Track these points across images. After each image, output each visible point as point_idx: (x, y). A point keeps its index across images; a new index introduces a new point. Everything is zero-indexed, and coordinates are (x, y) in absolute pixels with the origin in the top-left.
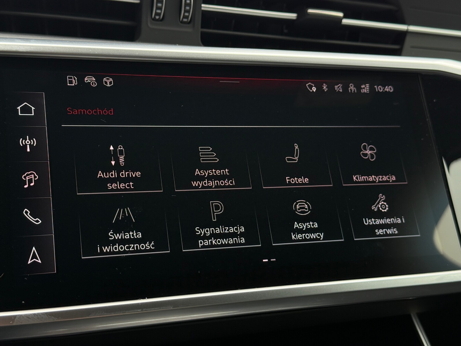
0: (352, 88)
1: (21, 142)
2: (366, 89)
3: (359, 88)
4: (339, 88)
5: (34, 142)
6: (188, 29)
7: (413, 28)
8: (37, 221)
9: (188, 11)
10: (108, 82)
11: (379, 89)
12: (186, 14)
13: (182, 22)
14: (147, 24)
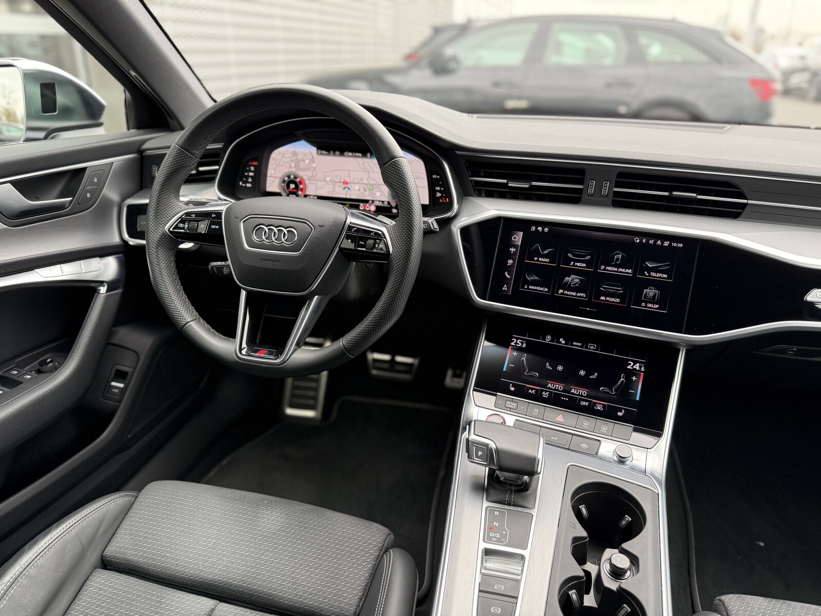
0: (659, 242)
1: (511, 249)
2: (666, 244)
3: (663, 243)
4: (651, 242)
5: (514, 250)
6: (605, 199)
7: (750, 202)
8: (508, 277)
9: (605, 192)
10: (546, 230)
11: (674, 245)
12: (605, 191)
13: (602, 196)
14: (584, 196)
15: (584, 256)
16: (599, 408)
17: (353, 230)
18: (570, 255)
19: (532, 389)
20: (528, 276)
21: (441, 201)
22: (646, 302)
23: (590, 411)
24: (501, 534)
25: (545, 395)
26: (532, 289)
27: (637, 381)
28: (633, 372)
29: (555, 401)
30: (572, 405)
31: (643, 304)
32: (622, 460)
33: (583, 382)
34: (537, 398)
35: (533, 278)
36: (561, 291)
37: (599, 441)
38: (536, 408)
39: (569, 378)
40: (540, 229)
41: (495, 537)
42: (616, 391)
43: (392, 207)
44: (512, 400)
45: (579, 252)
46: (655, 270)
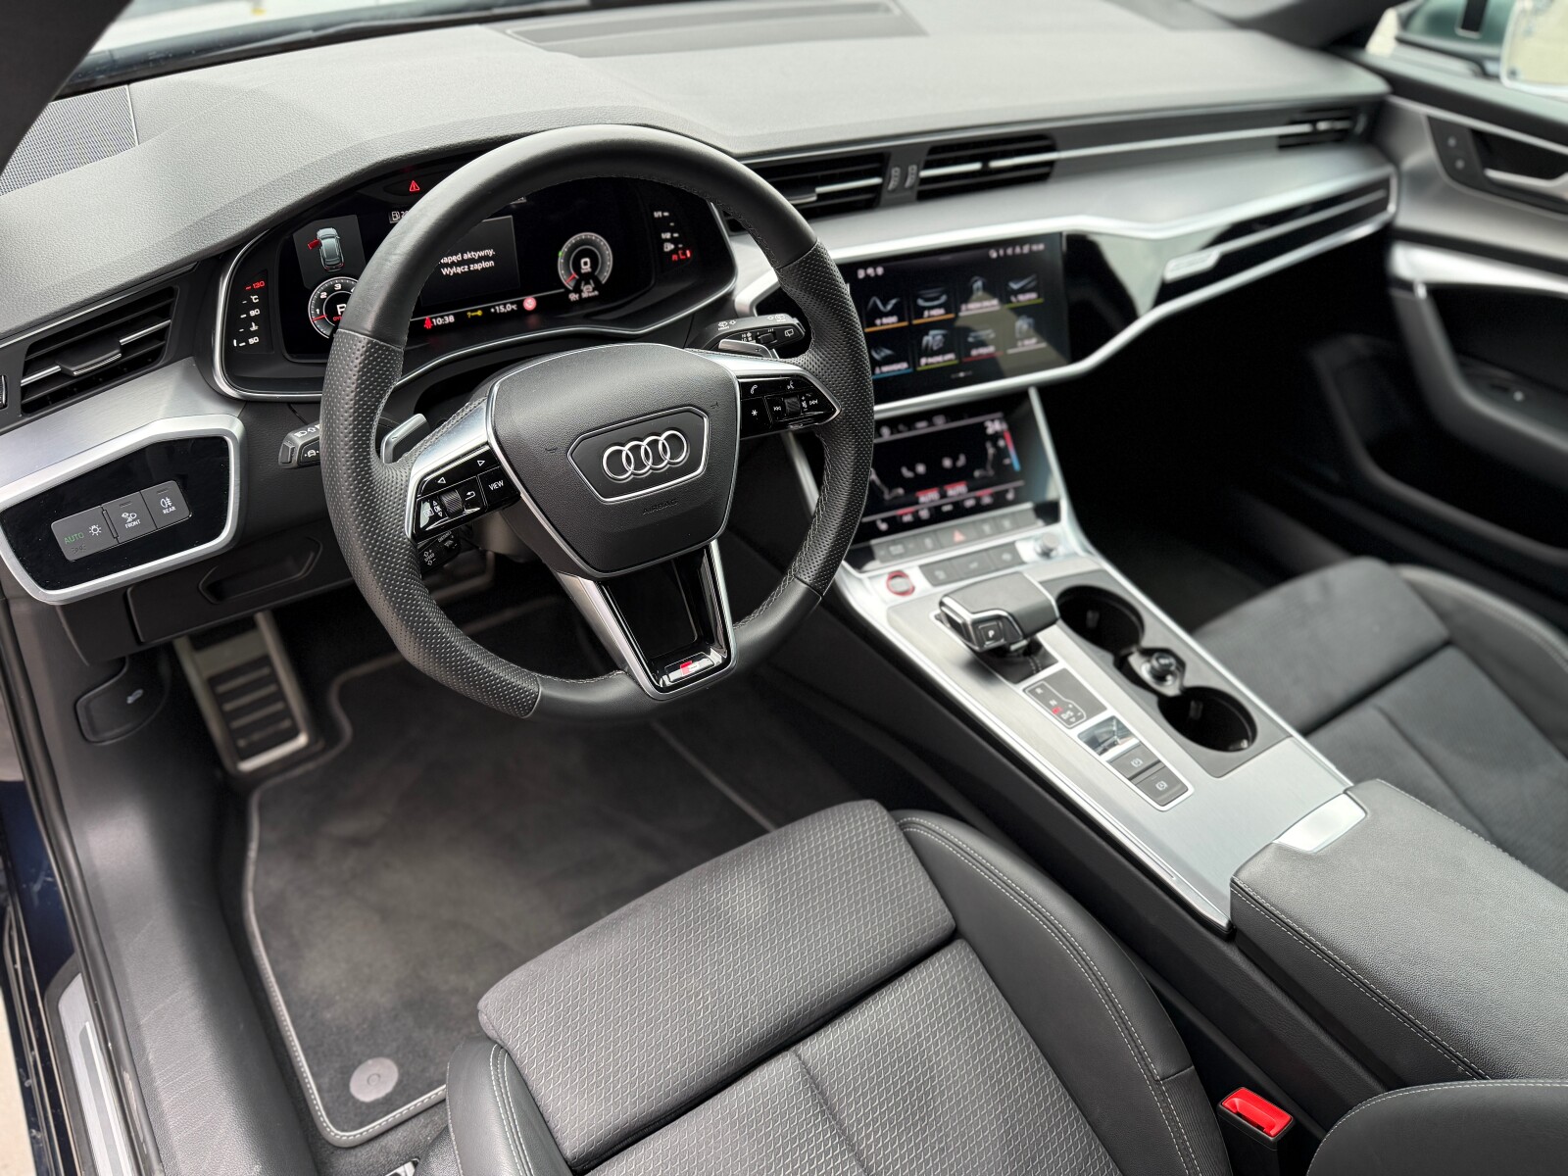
0: (1018, 250)
3: (1022, 249)
7: (1054, 156)
9: (911, 181)
10: (881, 271)
13: (907, 189)
14: (885, 196)
15: (937, 298)
16: (987, 500)
17: (752, 391)
18: (921, 302)
19: (906, 514)
20: (876, 352)
21: (675, 257)
22: (1022, 339)
23: (979, 508)
24: (1071, 710)
25: (924, 514)
26: (888, 372)
27: (1006, 447)
28: (997, 436)
29: (938, 516)
30: (959, 511)
31: (1020, 343)
32: (1046, 554)
33: (955, 476)
34: (918, 523)
35: (883, 354)
36: (923, 361)
37: (1013, 544)
38: (926, 536)
39: (938, 479)
40: (870, 271)
41: (1071, 717)
42: (993, 467)
43: (568, 291)
44: (894, 543)
45: (932, 293)
46: (1023, 291)
